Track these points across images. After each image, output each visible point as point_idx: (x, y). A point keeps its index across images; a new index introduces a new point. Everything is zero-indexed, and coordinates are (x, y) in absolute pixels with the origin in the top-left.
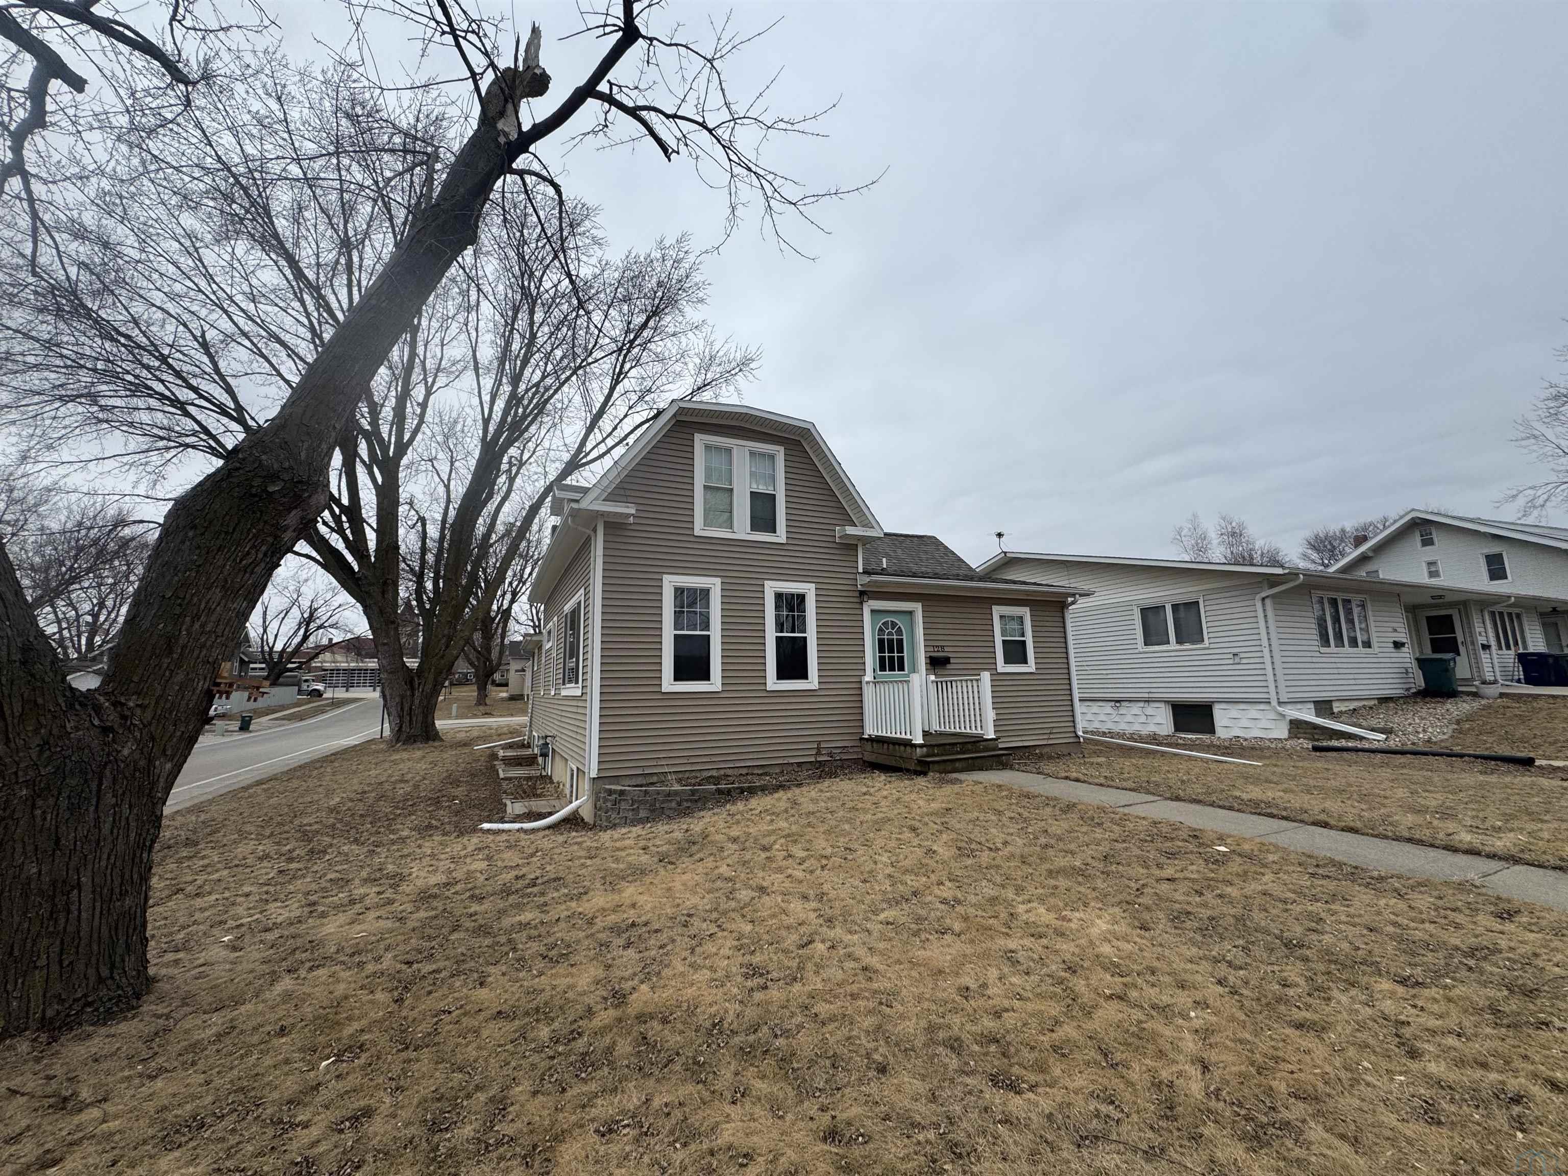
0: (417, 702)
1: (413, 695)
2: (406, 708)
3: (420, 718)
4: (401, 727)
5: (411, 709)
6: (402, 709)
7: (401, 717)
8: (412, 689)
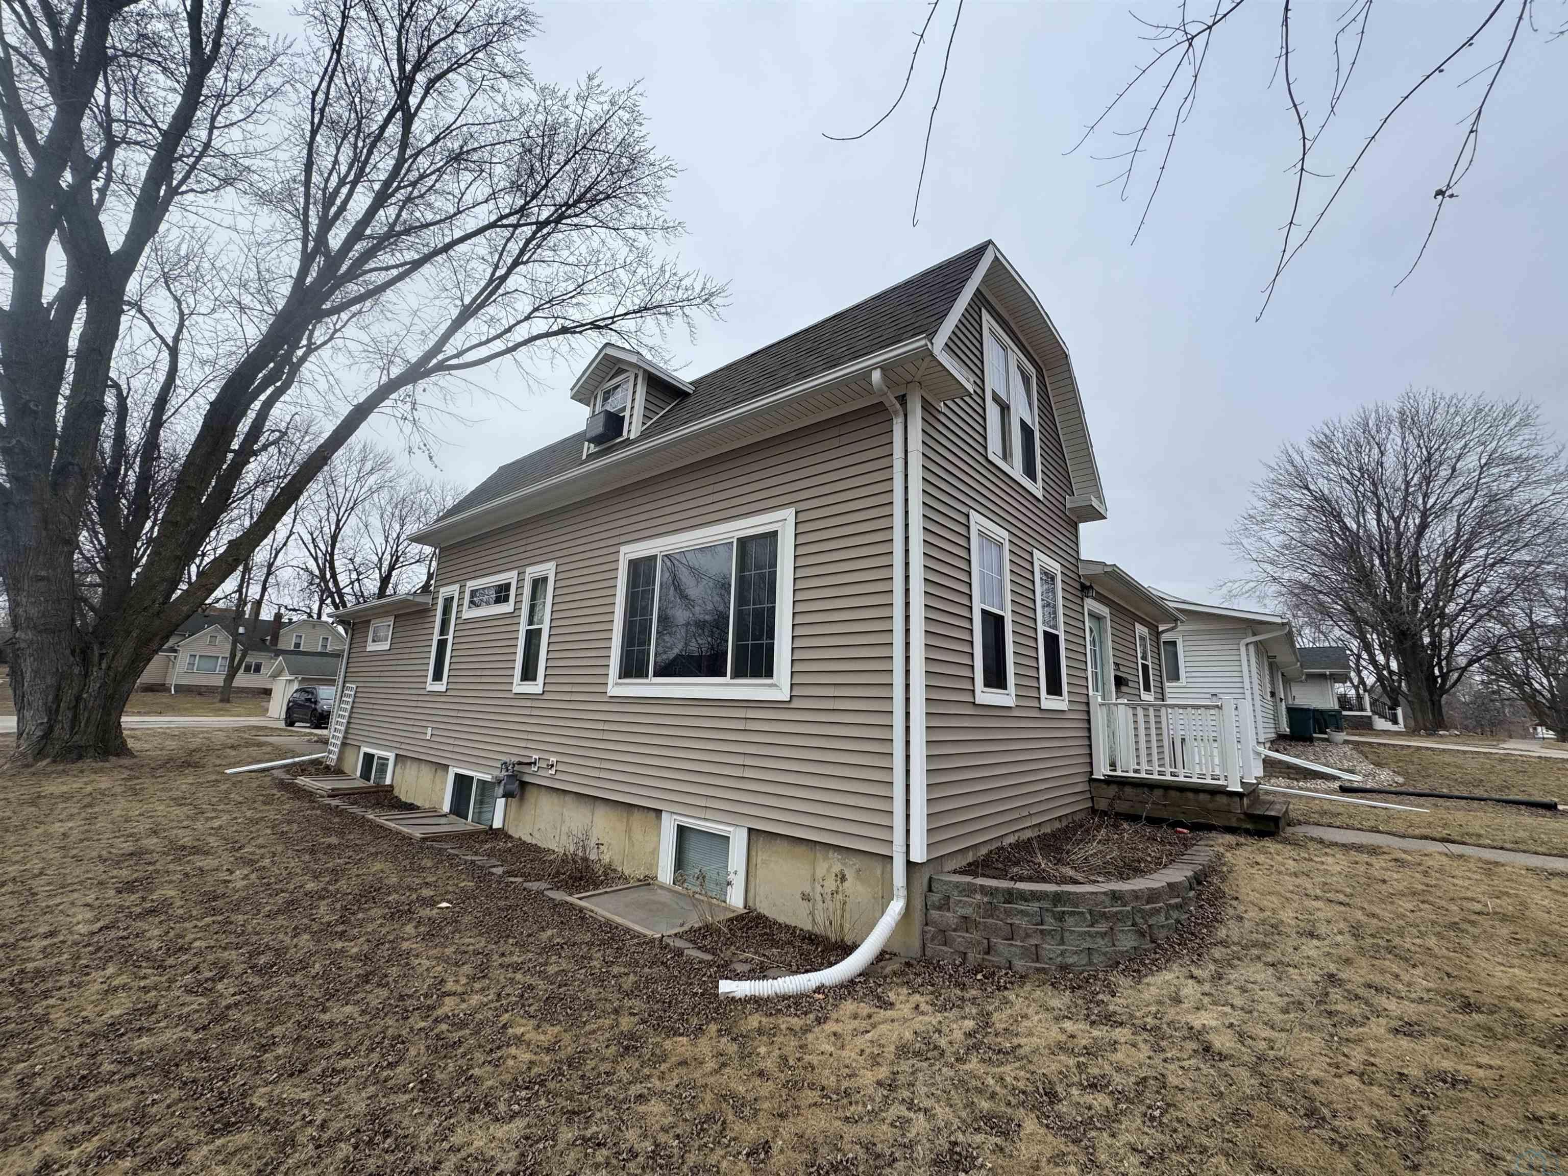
0: (94, 686)
1: (86, 675)
2: (68, 697)
3: (97, 715)
4: (50, 730)
5: (78, 699)
6: (58, 699)
7: (53, 713)
8: (85, 661)
